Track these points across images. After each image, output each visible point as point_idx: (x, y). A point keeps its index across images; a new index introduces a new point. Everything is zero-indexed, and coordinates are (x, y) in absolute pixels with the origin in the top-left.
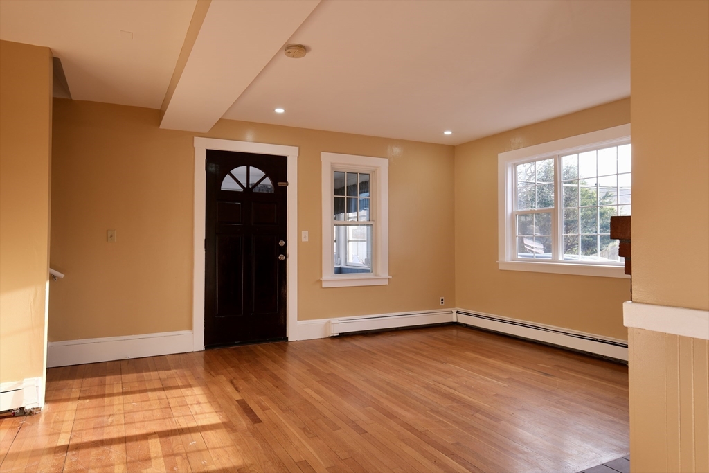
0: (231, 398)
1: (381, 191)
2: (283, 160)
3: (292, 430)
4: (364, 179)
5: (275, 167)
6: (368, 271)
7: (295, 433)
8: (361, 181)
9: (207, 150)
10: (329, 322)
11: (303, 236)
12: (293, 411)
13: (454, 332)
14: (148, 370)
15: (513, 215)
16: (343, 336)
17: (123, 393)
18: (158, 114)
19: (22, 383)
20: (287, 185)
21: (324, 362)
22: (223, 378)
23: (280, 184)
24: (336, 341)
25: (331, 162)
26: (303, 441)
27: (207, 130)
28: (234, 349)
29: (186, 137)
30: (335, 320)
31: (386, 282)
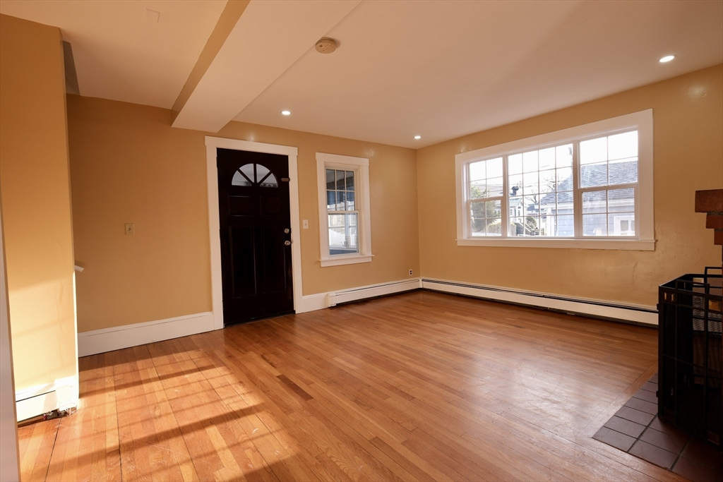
0: (271, 375)
1: (363, 185)
2: (284, 159)
3: (345, 403)
4: (350, 175)
5: (278, 164)
6: (355, 252)
7: (351, 407)
8: (339, 179)
9: (218, 149)
10: (327, 295)
11: (304, 224)
12: (336, 383)
13: (421, 296)
14: (177, 352)
15: (468, 203)
16: (339, 306)
17: (160, 378)
18: (171, 114)
19: (52, 385)
20: (289, 180)
21: (338, 331)
22: (253, 355)
23: (283, 179)
24: (334, 310)
25: (325, 161)
26: (363, 415)
27: (216, 130)
28: (251, 325)
29: (198, 136)
30: (332, 293)
31: (370, 260)
